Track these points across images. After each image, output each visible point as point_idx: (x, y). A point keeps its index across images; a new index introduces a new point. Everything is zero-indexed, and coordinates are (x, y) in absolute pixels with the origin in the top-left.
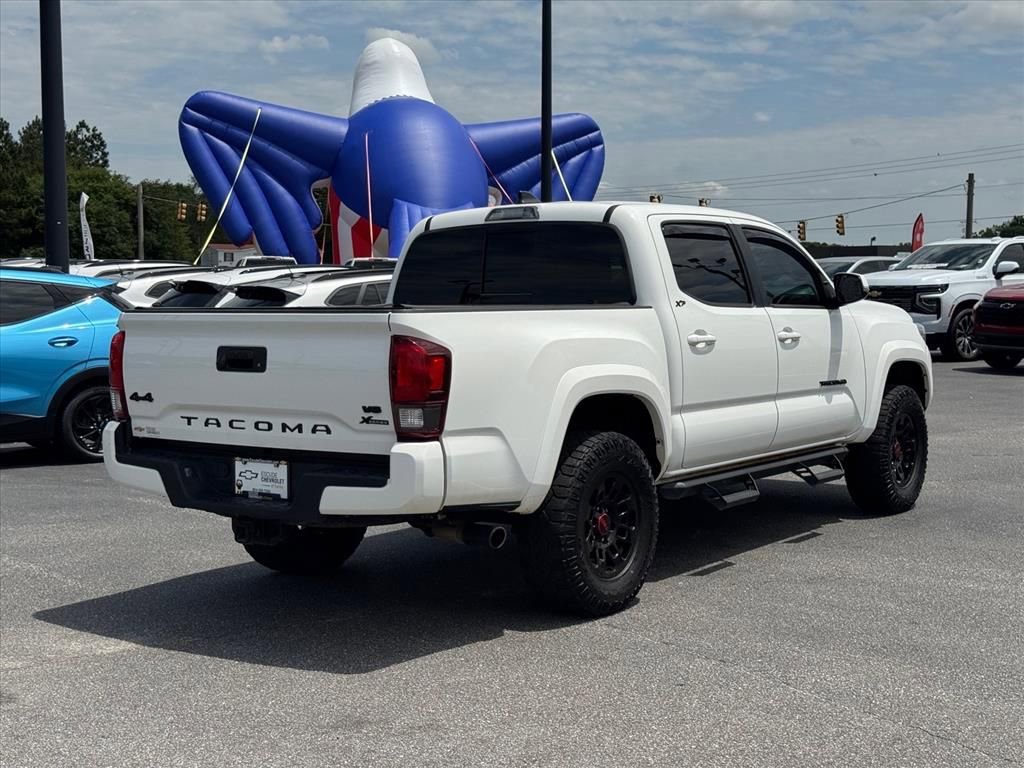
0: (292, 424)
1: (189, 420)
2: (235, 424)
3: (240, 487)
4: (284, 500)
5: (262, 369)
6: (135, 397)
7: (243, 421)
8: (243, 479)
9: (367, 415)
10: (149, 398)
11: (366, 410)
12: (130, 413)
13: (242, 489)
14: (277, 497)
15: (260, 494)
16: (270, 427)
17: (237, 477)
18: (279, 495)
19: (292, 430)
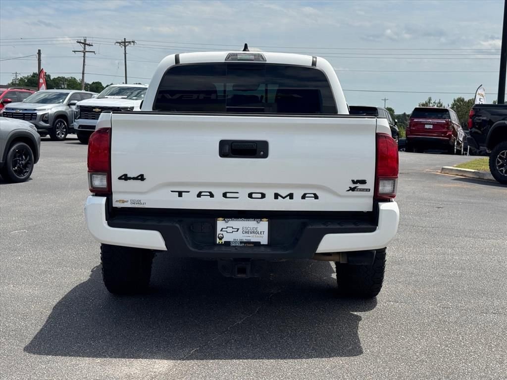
0: (284, 193)
1: (180, 194)
2: (228, 195)
3: (221, 239)
4: (264, 245)
5: (265, 155)
6: (125, 177)
7: (238, 193)
8: (224, 233)
9: (353, 186)
10: (141, 178)
11: (354, 182)
12: (113, 190)
13: (223, 240)
14: (257, 244)
15: (241, 242)
16: (263, 196)
17: (219, 232)
18: (260, 242)
19: (284, 198)
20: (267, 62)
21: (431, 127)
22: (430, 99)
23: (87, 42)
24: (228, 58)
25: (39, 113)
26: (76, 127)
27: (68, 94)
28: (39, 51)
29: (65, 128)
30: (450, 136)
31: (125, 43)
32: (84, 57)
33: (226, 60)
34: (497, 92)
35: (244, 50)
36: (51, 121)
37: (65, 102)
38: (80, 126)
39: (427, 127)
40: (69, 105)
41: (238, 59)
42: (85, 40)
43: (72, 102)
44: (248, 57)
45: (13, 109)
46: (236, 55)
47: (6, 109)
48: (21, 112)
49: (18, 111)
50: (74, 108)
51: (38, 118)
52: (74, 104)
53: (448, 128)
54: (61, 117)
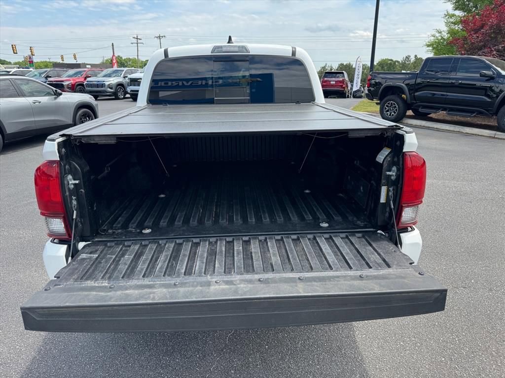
20: (250, 54)
21: (334, 83)
22: (326, 64)
23: (139, 38)
24: (214, 51)
25: (107, 83)
26: (129, 92)
27: (123, 70)
28: (113, 44)
29: (123, 91)
30: (344, 88)
31: (159, 37)
32: (137, 46)
33: (212, 53)
34: (370, 60)
35: (229, 42)
36: (114, 88)
37: (122, 75)
38: (131, 91)
39: (332, 83)
40: (125, 77)
41: (224, 51)
42: (137, 36)
43: (126, 75)
44: (232, 49)
45: (91, 82)
46: (221, 47)
47: (87, 81)
48: (96, 83)
49: (94, 83)
50: (127, 78)
51: (106, 86)
52: (127, 77)
53: (343, 83)
54: (120, 85)
